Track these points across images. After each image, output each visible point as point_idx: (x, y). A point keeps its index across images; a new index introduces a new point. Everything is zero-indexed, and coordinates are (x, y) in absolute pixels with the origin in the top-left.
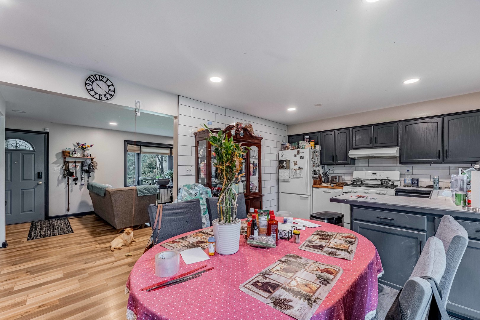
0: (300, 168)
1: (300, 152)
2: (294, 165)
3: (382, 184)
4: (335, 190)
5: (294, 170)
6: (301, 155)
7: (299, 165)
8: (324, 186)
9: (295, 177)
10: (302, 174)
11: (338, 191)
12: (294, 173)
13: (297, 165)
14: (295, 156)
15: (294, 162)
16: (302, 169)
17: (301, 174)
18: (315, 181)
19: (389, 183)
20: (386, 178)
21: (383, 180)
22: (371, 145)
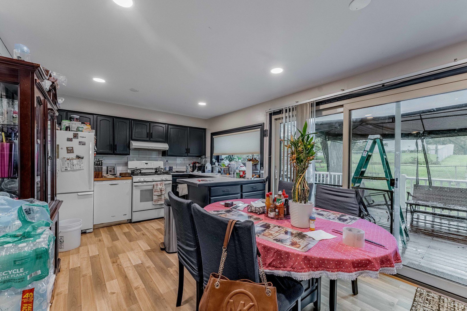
0: (78, 157)
1: (79, 136)
2: (68, 153)
3: (156, 172)
4: (123, 181)
5: (68, 159)
6: (80, 139)
7: (77, 152)
8: (109, 178)
9: (69, 169)
10: (82, 165)
11: (126, 181)
12: (67, 164)
13: (73, 152)
14: (70, 140)
15: (67, 148)
16: (82, 158)
17: (80, 165)
18: (97, 174)
19: (161, 171)
20: (159, 167)
21: (158, 169)
22: (148, 139)
